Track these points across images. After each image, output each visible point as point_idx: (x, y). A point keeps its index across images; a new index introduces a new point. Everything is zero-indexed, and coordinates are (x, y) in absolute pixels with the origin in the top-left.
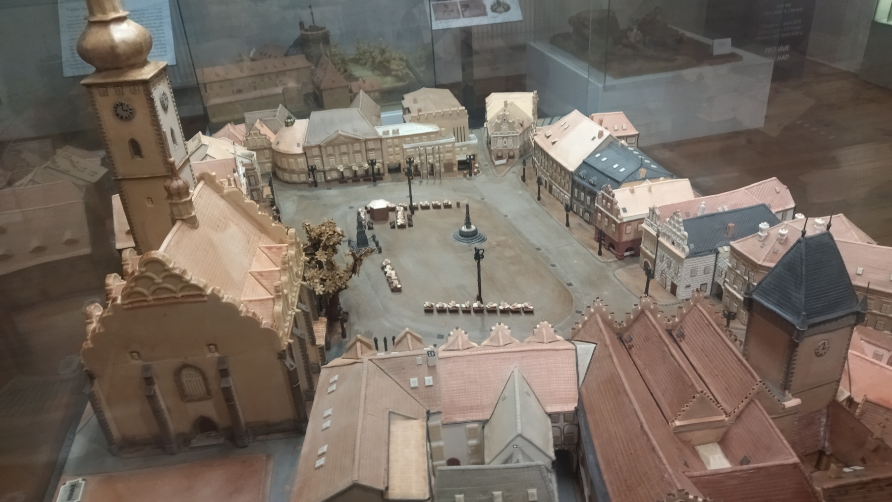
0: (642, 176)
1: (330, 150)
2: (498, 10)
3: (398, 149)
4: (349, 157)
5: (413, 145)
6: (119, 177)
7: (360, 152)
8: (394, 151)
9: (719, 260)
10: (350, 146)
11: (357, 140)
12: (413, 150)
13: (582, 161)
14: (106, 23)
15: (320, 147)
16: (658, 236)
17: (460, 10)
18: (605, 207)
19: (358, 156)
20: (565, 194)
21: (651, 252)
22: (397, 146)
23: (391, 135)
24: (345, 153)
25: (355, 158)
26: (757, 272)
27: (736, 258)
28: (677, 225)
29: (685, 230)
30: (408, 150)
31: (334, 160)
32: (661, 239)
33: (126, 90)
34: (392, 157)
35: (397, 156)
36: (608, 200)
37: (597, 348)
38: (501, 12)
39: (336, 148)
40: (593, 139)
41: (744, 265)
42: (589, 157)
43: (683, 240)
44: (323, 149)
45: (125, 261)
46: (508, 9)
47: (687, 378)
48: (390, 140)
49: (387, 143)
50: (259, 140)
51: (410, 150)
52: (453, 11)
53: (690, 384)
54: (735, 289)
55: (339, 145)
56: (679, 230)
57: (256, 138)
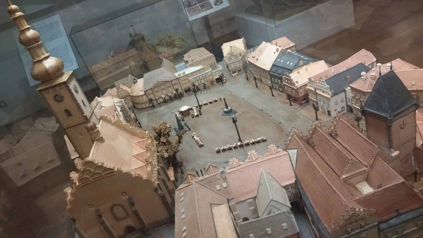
0: (301, 64)
1: (156, 89)
2: (217, 4)
3: (187, 80)
4: (166, 90)
5: (193, 77)
6: (65, 128)
7: (170, 86)
8: (185, 82)
9: (347, 94)
10: (165, 85)
11: (167, 82)
12: (194, 79)
13: (272, 65)
14: (41, 61)
15: (151, 89)
16: (315, 90)
17: (200, 9)
18: (288, 83)
19: (170, 89)
20: (268, 82)
21: (314, 98)
22: (186, 80)
23: (182, 75)
24: (163, 89)
25: (168, 90)
26: (366, 96)
27: (354, 91)
28: (323, 83)
29: (327, 85)
30: (191, 80)
31: (159, 93)
32: (317, 91)
33: (57, 88)
34: (185, 85)
35: (187, 84)
36: (288, 80)
37: (298, 151)
38: (219, 5)
39: (159, 87)
40: (275, 53)
41: (359, 94)
42: (275, 62)
43: (327, 89)
44: (153, 90)
45: (77, 164)
46: (222, 2)
47: (343, 155)
48: (182, 78)
49: (181, 79)
51: (192, 80)
52: (197, 10)
53: (345, 157)
54: (358, 106)
55: (160, 86)
56: (325, 85)
57: (122, 92)
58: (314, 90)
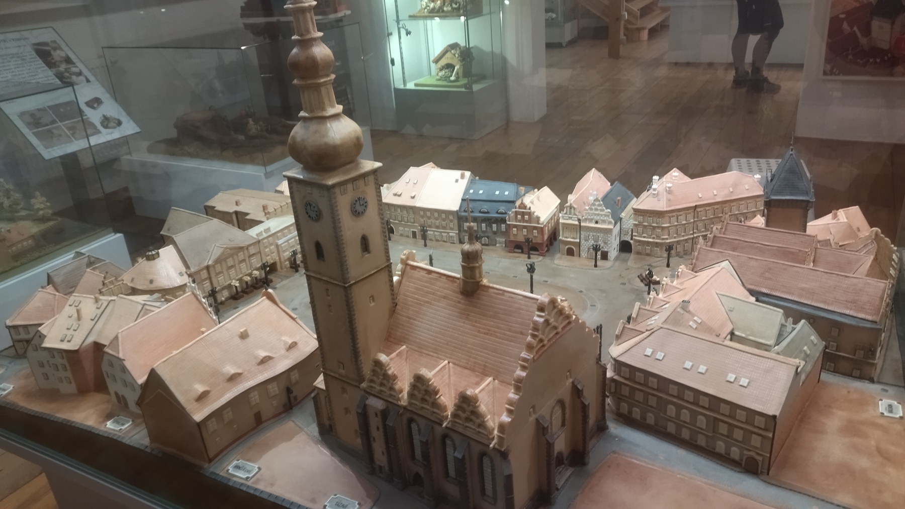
0: (523, 193)
1: (218, 268)
2: (109, 125)
3: (273, 247)
4: (235, 270)
5: (285, 239)
7: (244, 261)
8: (270, 250)
9: (622, 225)
10: (235, 257)
11: (241, 249)
12: (286, 243)
13: (461, 200)
15: (208, 268)
17: (69, 134)
18: (523, 220)
19: (243, 265)
20: (448, 233)
21: (573, 238)
22: (271, 244)
23: (265, 235)
24: (232, 267)
25: (240, 269)
26: (663, 217)
27: (641, 215)
28: (599, 208)
29: (606, 209)
30: (283, 245)
31: (222, 277)
32: (582, 224)
33: (361, 183)
34: (269, 257)
35: (272, 255)
36: (523, 214)
38: (114, 128)
39: (223, 263)
40: (457, 181)
42: (464, 195)
43: (608, 216)
44: (211, 269)
46: (119, 123)
48: (266, 240)
49: (263, 243)
50: (115, 288)
51: (284, 244)
52: (60, 136)
54: (644, 237)
55: (225, 260)
56: (603, 210)
57: (112, 286)
58: (577, 223)
